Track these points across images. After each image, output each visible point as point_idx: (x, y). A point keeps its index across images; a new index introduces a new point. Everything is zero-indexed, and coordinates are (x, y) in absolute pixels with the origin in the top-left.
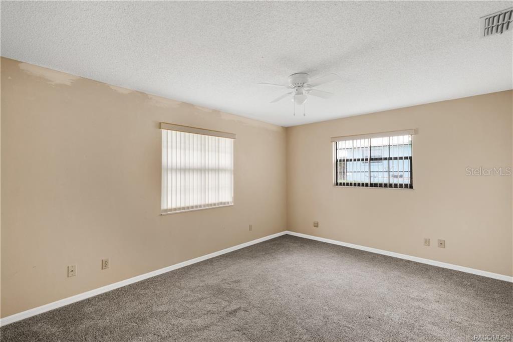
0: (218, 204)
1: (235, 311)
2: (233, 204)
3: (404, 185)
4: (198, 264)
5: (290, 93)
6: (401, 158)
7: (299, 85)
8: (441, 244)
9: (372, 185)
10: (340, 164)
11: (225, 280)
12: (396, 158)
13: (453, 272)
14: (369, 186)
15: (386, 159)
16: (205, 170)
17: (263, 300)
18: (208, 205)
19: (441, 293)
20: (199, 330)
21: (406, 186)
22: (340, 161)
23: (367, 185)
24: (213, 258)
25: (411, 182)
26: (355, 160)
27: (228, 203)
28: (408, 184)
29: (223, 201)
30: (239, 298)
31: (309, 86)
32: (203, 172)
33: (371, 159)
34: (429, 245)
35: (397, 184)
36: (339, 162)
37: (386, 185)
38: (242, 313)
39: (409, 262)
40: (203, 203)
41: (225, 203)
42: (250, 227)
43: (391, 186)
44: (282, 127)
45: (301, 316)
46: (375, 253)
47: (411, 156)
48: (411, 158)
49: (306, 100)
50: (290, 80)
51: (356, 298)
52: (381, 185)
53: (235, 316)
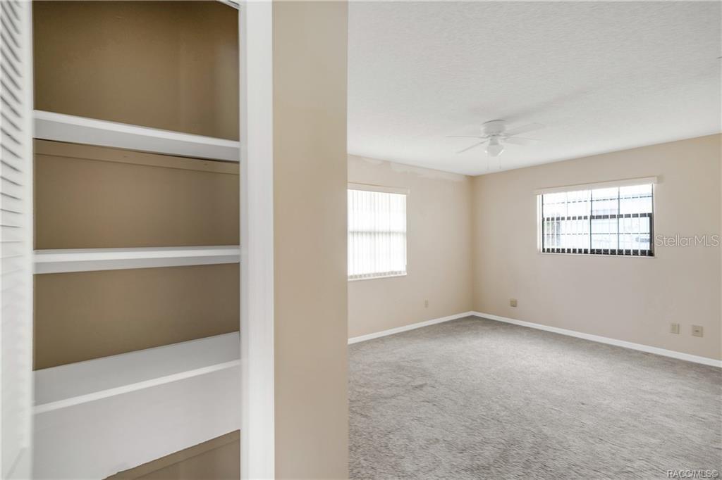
0: (389, 273)
1: (421, 386)
2: (406, 274)
3: (639, 251)
4: (368, 342)
5: (482, 143)
6: (636, 216)
7: (494, 134)
8: (697, 331)
9: (592, 252)
10: (548, 223)
11: (404, 358)
12: (628, 216)
13: (713, 369)
14: (589, 252)
15: (613, 217)
16: (375, 233)
17: (451, 379)
18: (377, 274)
19: (688, 388)
20: (386, 398)
21: (643, 253)
22: (548, 219)
23: (586, 252)
24: (383, 337)
25: (651, 247)
26: (569, 218)
27: (400, 272)
28: (646, 251)
29: (396, 270)
30: (423, 375)
31: (507, 135)
32: (372, 235)
33: (592, 217)
34: (678, 333)
35: (630, 251)
36: (545, 222)
37: (613, 252)
38: (429, 388)
39: (647, 354)
40: (373, 272)
41: (396, 273)
42: (427, 304)
43: (620, 252)
44: (466, 176)
45: (498, 396)
46: (597, 342)
47: (651, 212)
48: (650, 216)
49: (503, 151)
50: (482, 128)
51: (568, 385)
52: (606, 252)
53: (421, 390)
